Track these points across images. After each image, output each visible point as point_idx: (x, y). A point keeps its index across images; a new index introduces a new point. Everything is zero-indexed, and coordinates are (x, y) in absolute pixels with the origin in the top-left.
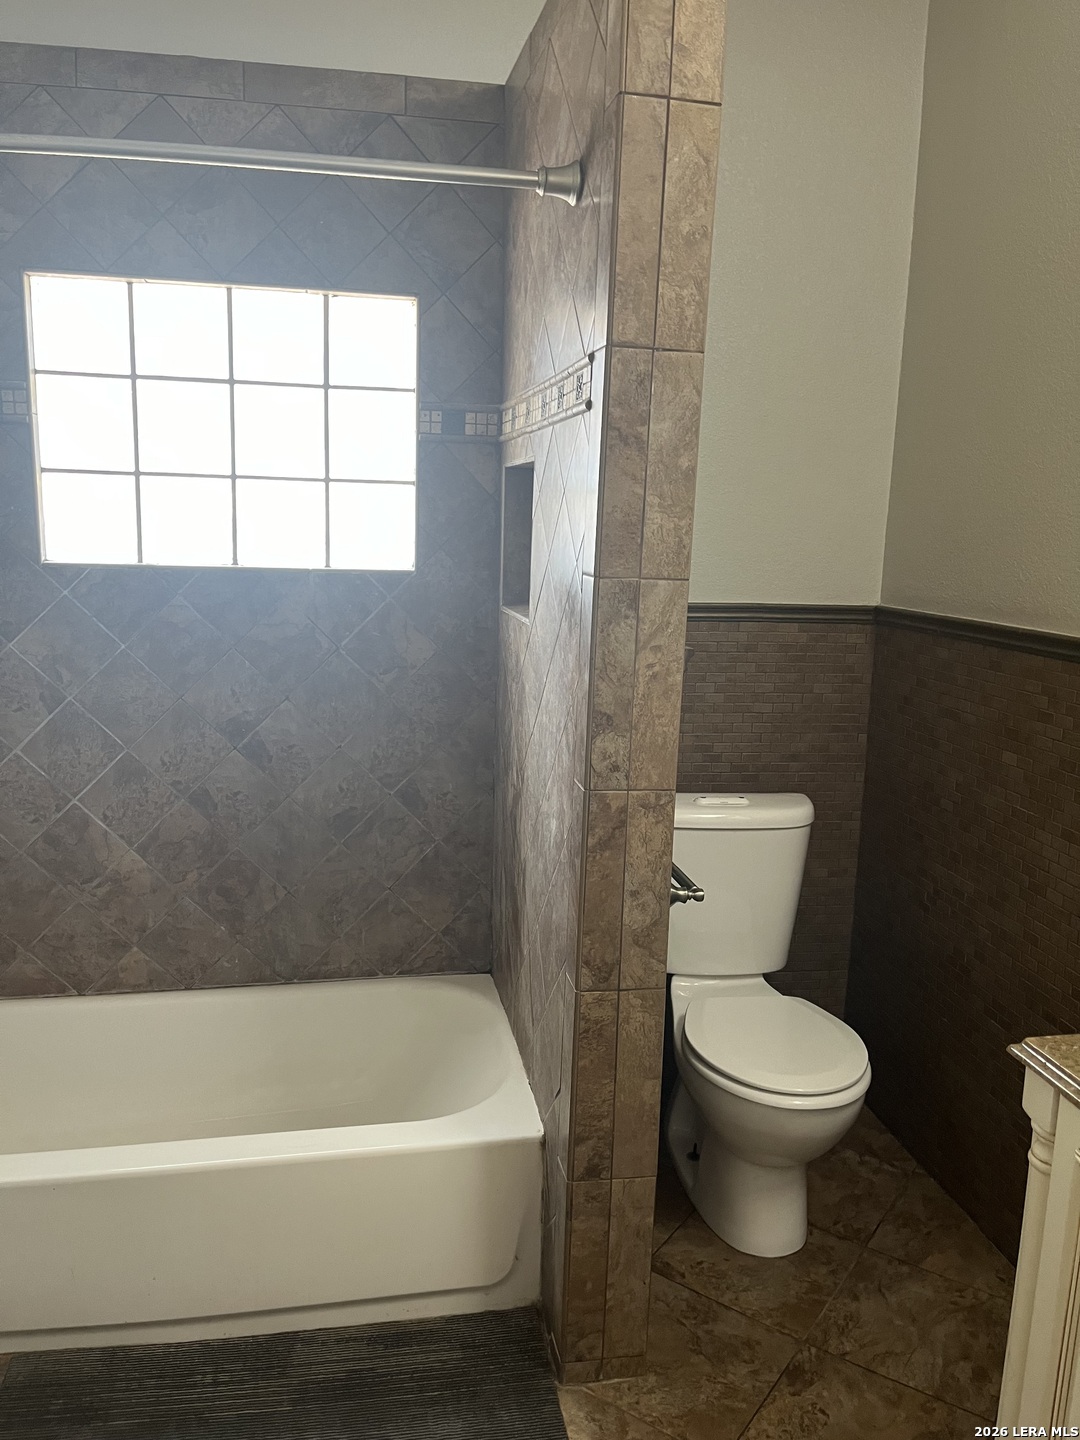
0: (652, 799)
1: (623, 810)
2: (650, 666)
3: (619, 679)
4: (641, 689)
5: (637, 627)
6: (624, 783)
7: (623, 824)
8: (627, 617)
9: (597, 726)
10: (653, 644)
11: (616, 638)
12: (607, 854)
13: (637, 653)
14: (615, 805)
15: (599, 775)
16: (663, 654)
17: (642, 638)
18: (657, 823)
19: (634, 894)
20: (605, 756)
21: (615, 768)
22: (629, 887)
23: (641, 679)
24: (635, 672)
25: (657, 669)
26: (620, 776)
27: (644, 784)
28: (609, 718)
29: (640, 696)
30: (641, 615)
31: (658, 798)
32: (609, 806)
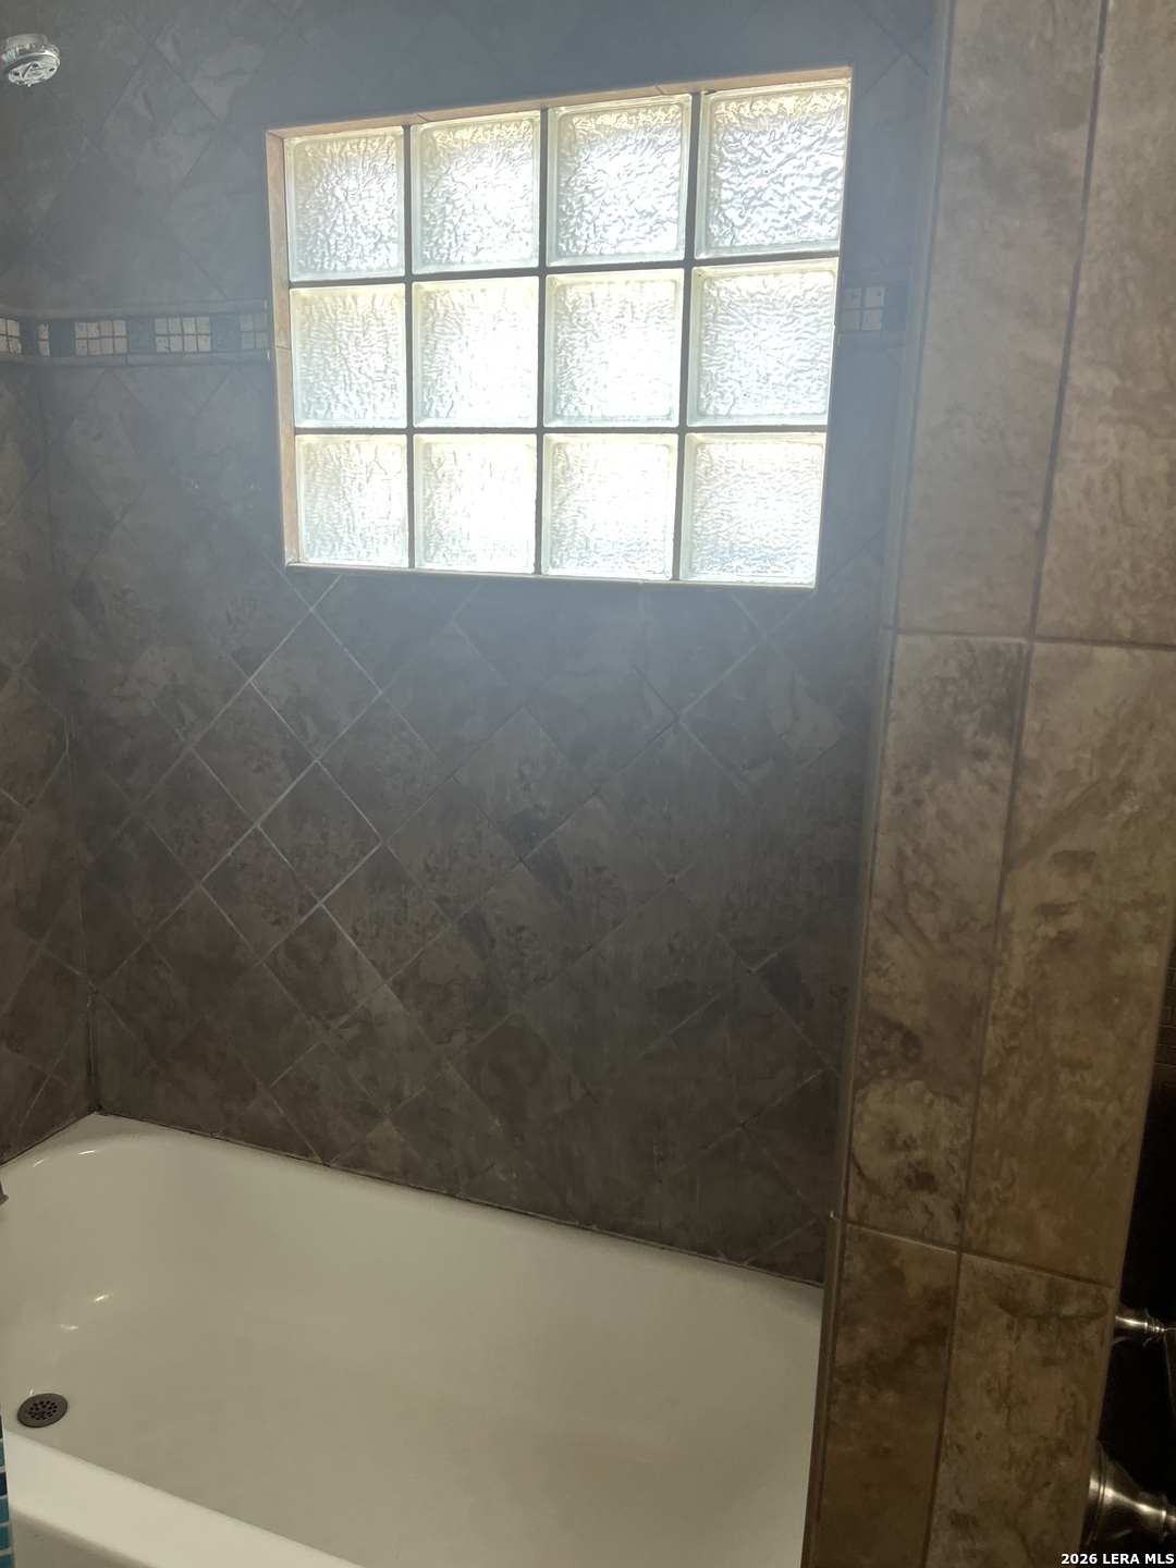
0: (1036, 1291)
1: (943, 1299)
2: (1049, 911)
3: (945, 937)
4: (1016, 974)
5: (1014, 787)
6: (948, 1229)
7: (938, 1335)
8: (980, 755)
9: (872, 1055)
10: (1066, 843)
11: (942, 815)
12: (890, 1398)
13: (1008, 864)
14: (918, 1280)
15: (874, 1187)
16: (1098, 880)
17: (1028, 821)
18: (1048, 1362)
19: (961, 1522)
20: (893, 1141)
21: (923, 1180)
22: (946, 1498)
23: (1018, 946)
24: (1000, 923)
25: (1074, 921)
26: (940, 1205)
27: (1012, 1246)
28: (910, 1039)
29: (1011, 993)
30: (1030, 751)
31: (1056, 1295)
32: (898, 1277)
